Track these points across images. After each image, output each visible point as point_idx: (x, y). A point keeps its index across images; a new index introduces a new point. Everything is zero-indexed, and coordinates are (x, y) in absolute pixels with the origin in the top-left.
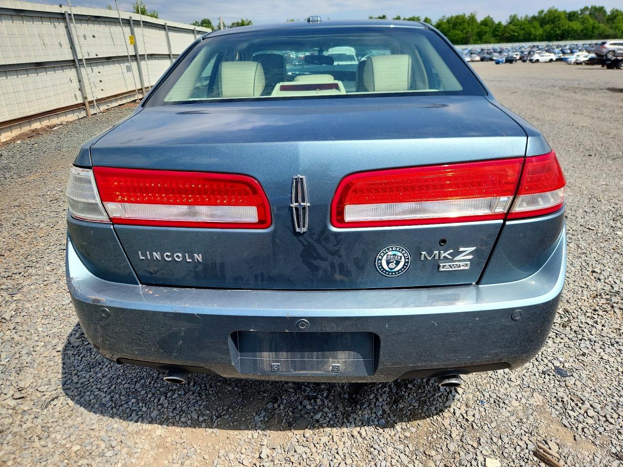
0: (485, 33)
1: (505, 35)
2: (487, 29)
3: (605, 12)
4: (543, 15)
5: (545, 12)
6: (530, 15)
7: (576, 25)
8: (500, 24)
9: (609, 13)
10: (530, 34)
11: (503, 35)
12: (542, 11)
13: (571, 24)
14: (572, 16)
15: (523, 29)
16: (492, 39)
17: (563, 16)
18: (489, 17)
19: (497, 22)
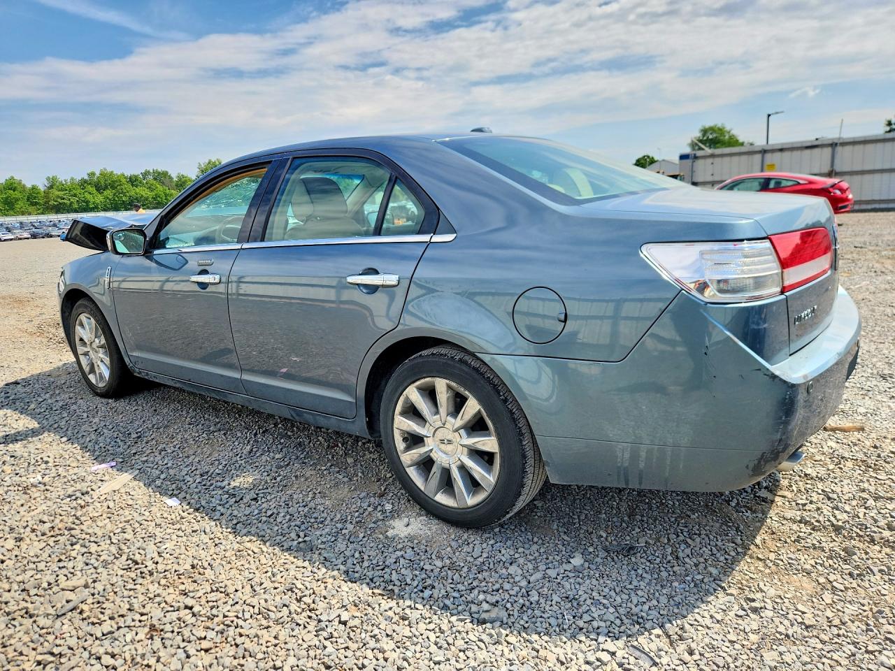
0: (17, 200)
1: (50, 203)
2: (17, 194)
3: (171, 178)
4: (95, 178)
5: (98, 174)
6: (78, 178)
7: (143, 192)
8: (34, 188)
9: (175, 179)
10: (87, 202)
11: (47, 202)
12: (93, 174)
13: (137, 190)
14: (133, 181)
15: (75, 195)
16: (31, 209)
17: (123, 180)
18: (12, 178)
19: (29, 186)
